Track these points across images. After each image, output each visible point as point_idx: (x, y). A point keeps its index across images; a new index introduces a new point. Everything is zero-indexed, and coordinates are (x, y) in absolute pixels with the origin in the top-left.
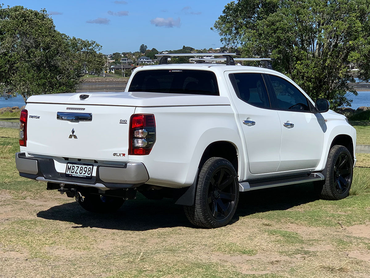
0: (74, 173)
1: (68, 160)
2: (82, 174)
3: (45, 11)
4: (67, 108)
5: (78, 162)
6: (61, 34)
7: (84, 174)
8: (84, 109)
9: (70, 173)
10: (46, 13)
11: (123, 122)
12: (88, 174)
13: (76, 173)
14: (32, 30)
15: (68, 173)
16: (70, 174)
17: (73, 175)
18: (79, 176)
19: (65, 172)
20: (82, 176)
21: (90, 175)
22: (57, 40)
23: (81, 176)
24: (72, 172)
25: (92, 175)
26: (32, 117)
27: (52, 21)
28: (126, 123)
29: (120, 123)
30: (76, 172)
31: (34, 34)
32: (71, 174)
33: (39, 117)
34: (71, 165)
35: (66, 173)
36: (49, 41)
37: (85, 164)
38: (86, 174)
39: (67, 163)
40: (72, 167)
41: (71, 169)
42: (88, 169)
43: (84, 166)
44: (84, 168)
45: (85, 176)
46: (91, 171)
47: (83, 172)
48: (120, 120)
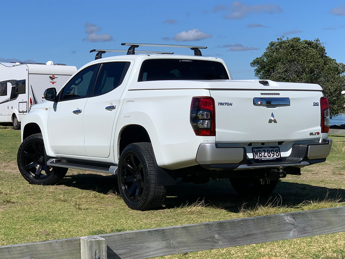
0: (263, 157)
1: (252, 145)
2: (271, 157)
3: (318, 41)
4: (262, 94)
5: (262, 146)
6: (332, 60)
7: (273, 156)
8: (279, 94)
9: (259, 158)
10: (319, 42)
11: (315, 104)
12: (277, 156)
13: (264, 157)
14: (299, 58)
15: (257, 158)
17: (262, 159)
18: (269, 159)
19: (253, 158)
20: (272, 159)
21: (279, 157)
22: (320, 65)
23: (271, 159)
24: (260, 157)
25: (281, 156)
26: (222, 104)
27: (324, 48)
28: (318, 105)
29: (313, 105)
31: (301, 61)
32: (260, 159)
33: (231, 104)
34: (257, 149)
35: (255, 158)
36: (313, 66)
37: (270, 147)
38: (275, 157)
39: (253, 149)
40: (258, 151)
41: (258, 153)
42: (275, 151)
43: (270, 149)
44: (270, 151)
45: (274, 158)
46: (279, 153)
47: (272, 155)
48: (313, 103)
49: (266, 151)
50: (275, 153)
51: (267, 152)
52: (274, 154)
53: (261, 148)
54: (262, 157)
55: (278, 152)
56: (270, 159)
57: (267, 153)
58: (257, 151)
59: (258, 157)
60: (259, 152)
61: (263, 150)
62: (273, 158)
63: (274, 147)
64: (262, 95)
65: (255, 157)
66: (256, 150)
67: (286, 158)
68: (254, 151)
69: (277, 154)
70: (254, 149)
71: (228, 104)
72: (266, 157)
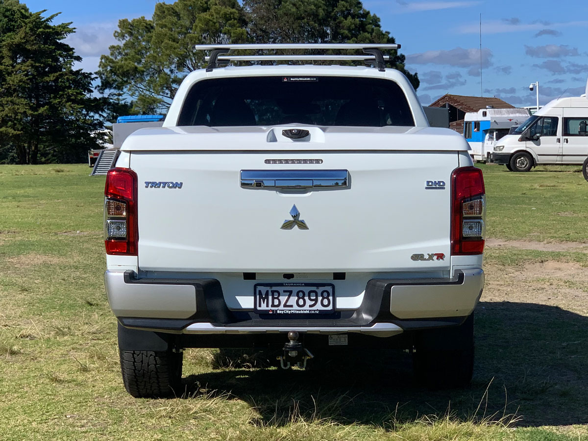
0: (281, 307)
1: (254, 278)
2: (307, 307)
4: (268, 161)
5: (286, 281)
7: (310, 306)
9: (270, 308)
11: (433, 186)
12: (323, 305)
13: (285, 306)
15: (264, 307)
16: (269, 311)
17: (278, 312)
18: (298, 312)
19: (253, 307)
20: (308, 312)
21: (330, 308)
23: (305, 312)
24: (273, 305)
25: (338, 307)
26: (155, 185)
28: (444, 188)
29: (426, 188)
30: (287, 304)
32: (273, 311)
33: (178, 185)
34: (268, 288)
35: (259, 308)
37: (307, 285)
38: (319, 307)
39: (255, 286)
40: (270, 293)
41: (270, 298)
42: (319, 294)
43: (307, 290)
44: (307, 294)
45: (314, 310)
46: (331, 298)
47: (309, 303)
48: (426, 183)
49: (295, 292)
50: (320, 298)
51: (298, 295)
52: (316, 300)
53: (281, 285)
54: (278, 305)
55: (329, 295)
56: (302, 312)
57: (296, 298)
58: (267, 292)
59: (267, 306)
60: (273, 295)
61: (285, 291)
62: (310, 311)
63: (318, 285)
64: (269, 163)
65: (260, 306)
66: (264, 290)
67: (351, 311)
68: (260, 291)
69: (326, 302)
70: (259, 288)
71: (171, 185)
72: (292, 306)
